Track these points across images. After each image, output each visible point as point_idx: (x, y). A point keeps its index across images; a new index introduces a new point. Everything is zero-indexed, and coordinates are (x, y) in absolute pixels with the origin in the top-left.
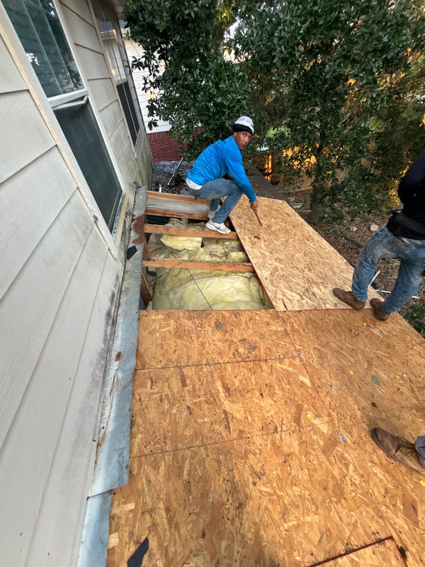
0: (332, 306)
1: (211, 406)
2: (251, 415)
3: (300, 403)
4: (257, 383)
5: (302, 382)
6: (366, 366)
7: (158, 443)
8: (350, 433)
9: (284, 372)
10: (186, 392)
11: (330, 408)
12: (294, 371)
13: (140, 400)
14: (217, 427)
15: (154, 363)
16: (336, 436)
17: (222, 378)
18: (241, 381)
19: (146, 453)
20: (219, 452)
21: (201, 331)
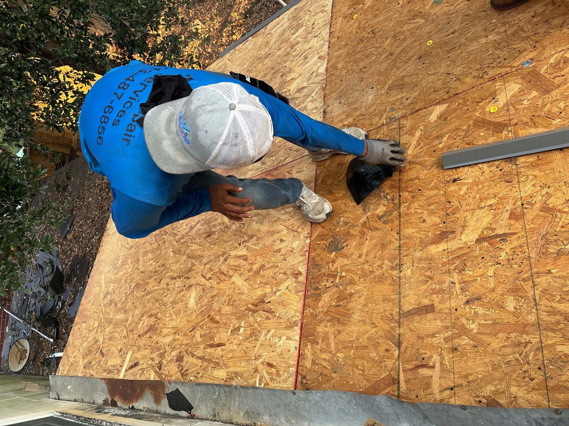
0: (323, 63)
1: (469, 264)
2: (486, 199)
3: (471, 122)
4: (436, 188)
5: (440, 117)
6: (421, 21)
7: (527, 356)
8: (520, 52)
9: (422, 145)
10: (442, 306)
11: (482, 77)
12: (422, 128)
13: (452, 389)
14: (503, 254)
15: (390, 363)
16: (525, 72)
17: (424, 245)
18: (432, 213)
19: (542, 378)
20: (543, 253)
21: (341, 277)
